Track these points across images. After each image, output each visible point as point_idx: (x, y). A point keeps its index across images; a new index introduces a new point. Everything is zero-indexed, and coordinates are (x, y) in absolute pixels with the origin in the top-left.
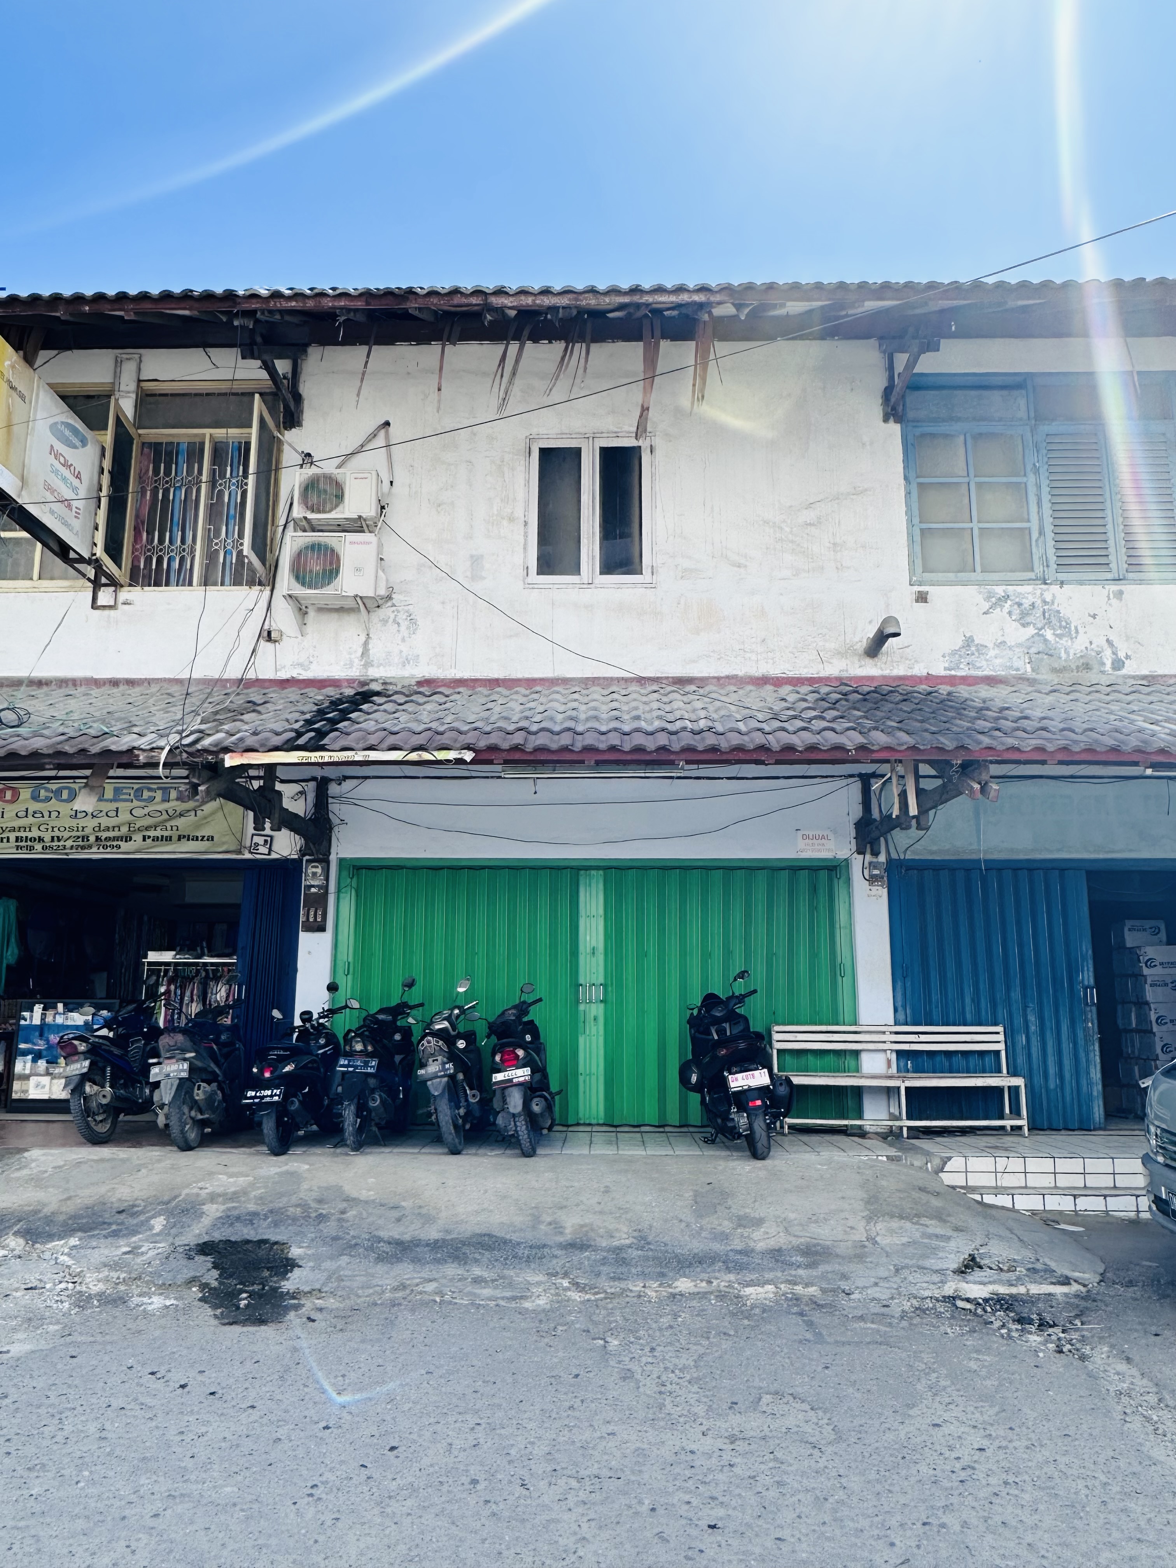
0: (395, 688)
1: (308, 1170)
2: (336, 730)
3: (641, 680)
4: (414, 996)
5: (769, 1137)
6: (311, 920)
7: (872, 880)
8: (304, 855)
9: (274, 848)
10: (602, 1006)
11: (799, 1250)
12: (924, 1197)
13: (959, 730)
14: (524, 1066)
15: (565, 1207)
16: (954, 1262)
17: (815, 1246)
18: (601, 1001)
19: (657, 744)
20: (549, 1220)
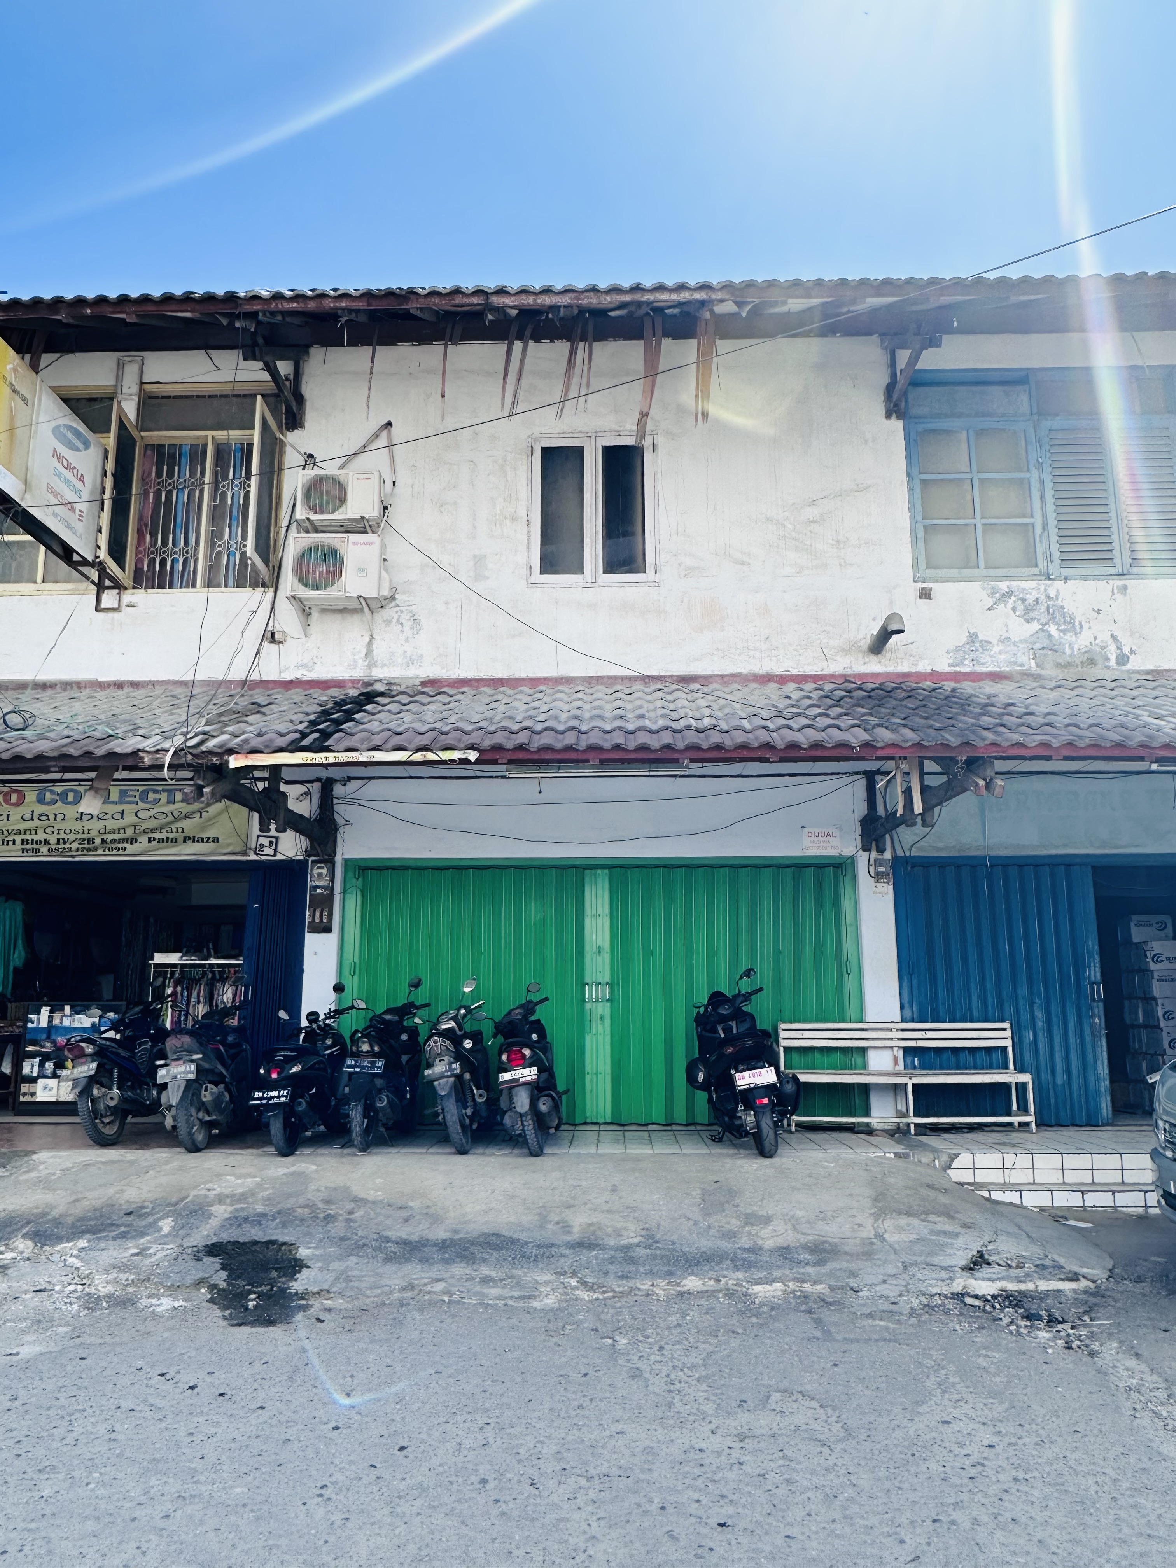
0: (399, 688)
1: (316, 1171)
2: (341, 731)
3: (646, 679)
4: (421, 996)
5: (776, 1135)
6: (317, 920)
7: (878, 877)
8: (309, 856)
9: (279, 849)
10: (608, 1004)
11: (806, 1247)
12: (932, 1194)
13: (964, 726)
14: (531, 1065)
15: (573, 1206)
16: (962, 1258)
17: (822, 1243)
18: (608, 1000)
19: (662, 743)
20: (556, 1219)
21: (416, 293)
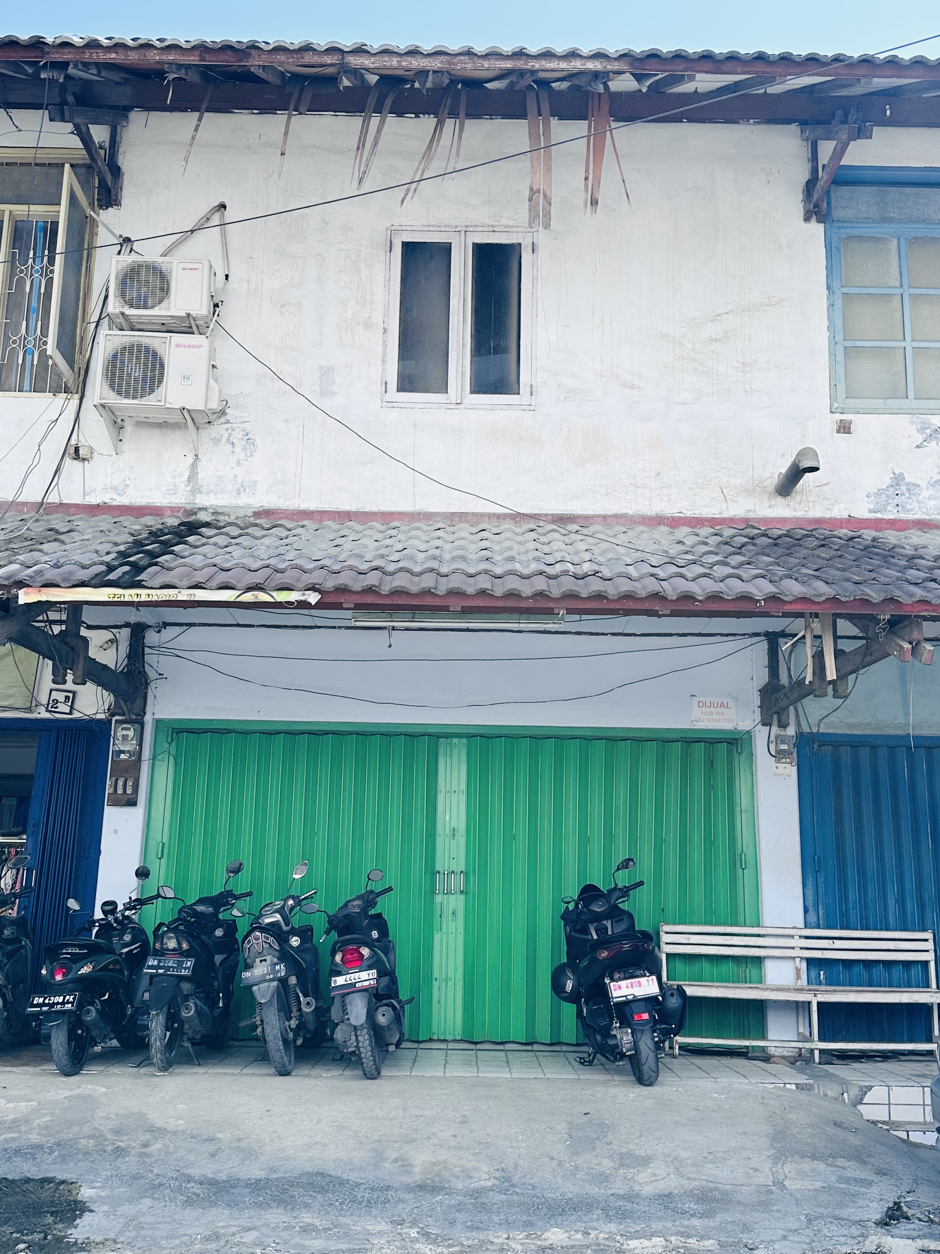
0: (227, 518)
1: (105, 1094)
2: (156, 564)
3: (517, 517)
4: (241, 884)
5: (657, 1059)
6: (120, 791)
7: (779, 756)
8: (113, 715)
9: (76, 706)
10: (463, 897)
11: (690, 1194)
12: (841, 1133)
13: (887, 580)
14: (369, 968)
15: (414, 1140)
16: (876, 1212)
17: (711, 1190)
18: (462, 892)
19: (534, 589)
20: (394, 1156)
21: (258, 48)
